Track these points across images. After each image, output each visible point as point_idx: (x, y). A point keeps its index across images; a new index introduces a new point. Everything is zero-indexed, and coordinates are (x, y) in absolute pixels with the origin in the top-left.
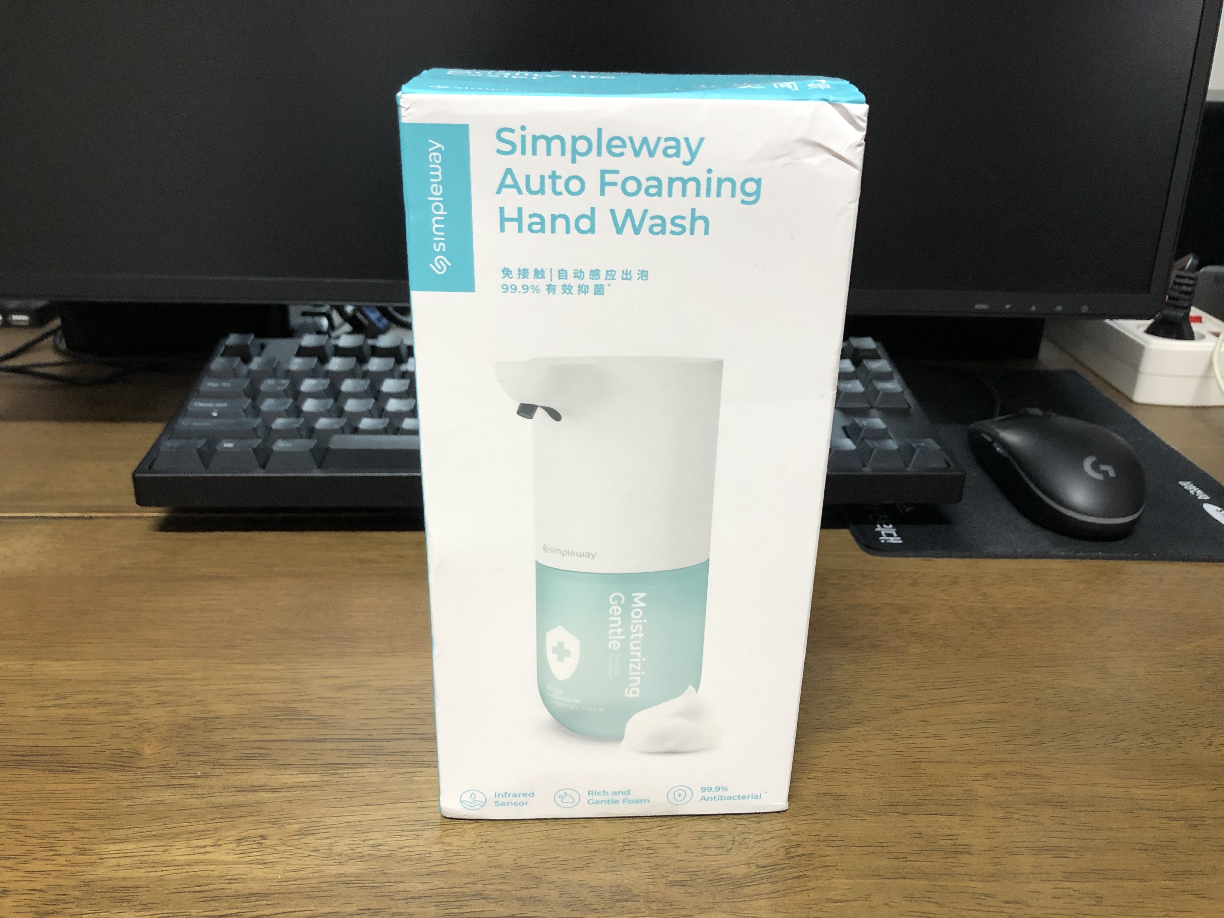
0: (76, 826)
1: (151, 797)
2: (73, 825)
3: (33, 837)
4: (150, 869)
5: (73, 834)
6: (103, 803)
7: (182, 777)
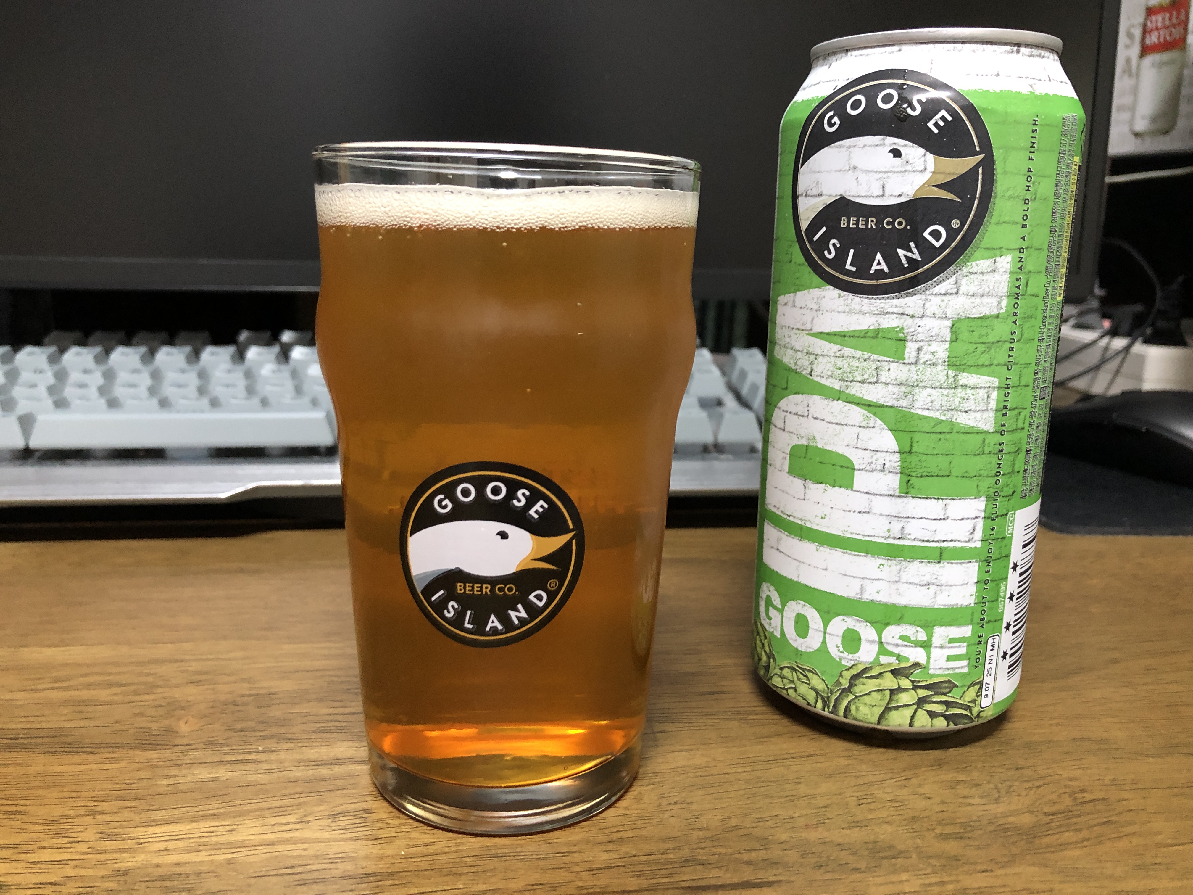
0: (98, 809)
1: (199, 774)
2: (93, 808)
3: (37, 824)
4: (213, 852)
5: (94, 818)
6: (133, 783)
7: (240, 754)
